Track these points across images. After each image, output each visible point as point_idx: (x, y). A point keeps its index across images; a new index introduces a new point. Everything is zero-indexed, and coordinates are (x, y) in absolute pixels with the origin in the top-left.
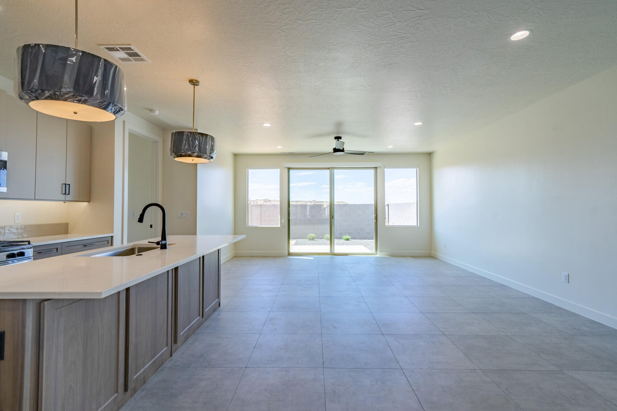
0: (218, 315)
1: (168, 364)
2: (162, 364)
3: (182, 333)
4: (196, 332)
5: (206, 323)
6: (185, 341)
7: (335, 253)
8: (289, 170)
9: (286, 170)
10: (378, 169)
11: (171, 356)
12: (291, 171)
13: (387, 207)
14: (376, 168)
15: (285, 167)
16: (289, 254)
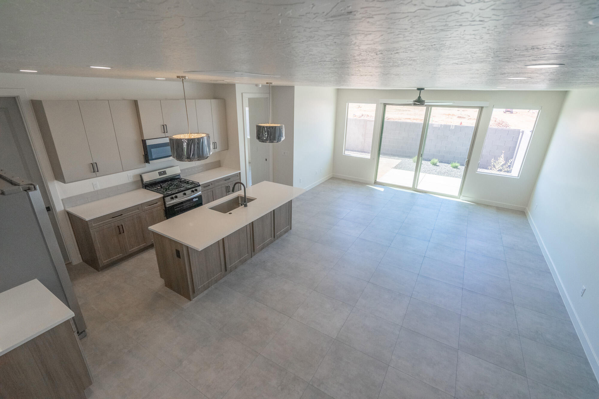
0: (287, 236)
1: (249, 262)
2: (246, 261)
3: (258, 247)
4: (269, 246)
5: (277, 241)
6: (261, 250)
7: (418, 189)
8: (385, 105)
9: (382, 106)
10: (484, 109)
11: (252, 257)
12: (387, 106)
13: (521, 134)
14: (482, 108)
15: (381, 103)
16: (376, 183)
